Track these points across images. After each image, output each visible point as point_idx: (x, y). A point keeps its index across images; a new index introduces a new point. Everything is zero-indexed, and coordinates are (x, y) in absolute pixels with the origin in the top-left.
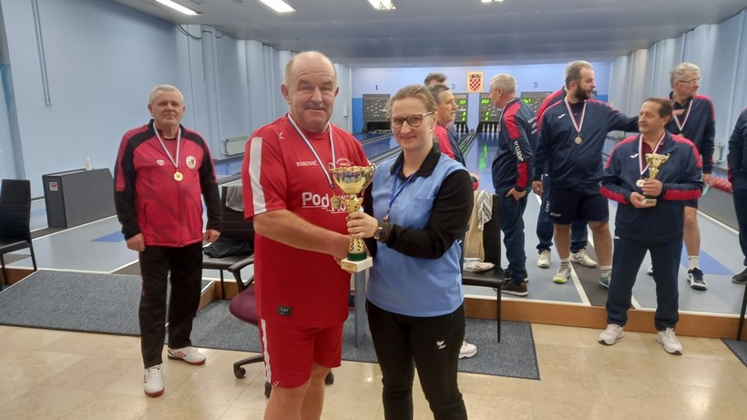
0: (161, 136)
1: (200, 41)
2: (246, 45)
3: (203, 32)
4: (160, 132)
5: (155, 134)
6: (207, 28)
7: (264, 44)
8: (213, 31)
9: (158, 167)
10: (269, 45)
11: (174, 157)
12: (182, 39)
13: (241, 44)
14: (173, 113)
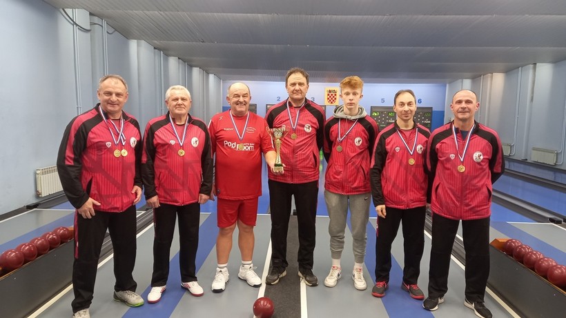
0: (174, 122)
1: (88, 35)
2: (138, 45)
3: (92, 24)
4: (174, 119)
5: (170, 121)
6: (96, 20)
7: (155, 48)
8: (105, 25)
9: (170, 145)
10: (160, 49)
11: (181, 139)
12: (66, 29)
13: (133, 44)
14: (183, 106)
